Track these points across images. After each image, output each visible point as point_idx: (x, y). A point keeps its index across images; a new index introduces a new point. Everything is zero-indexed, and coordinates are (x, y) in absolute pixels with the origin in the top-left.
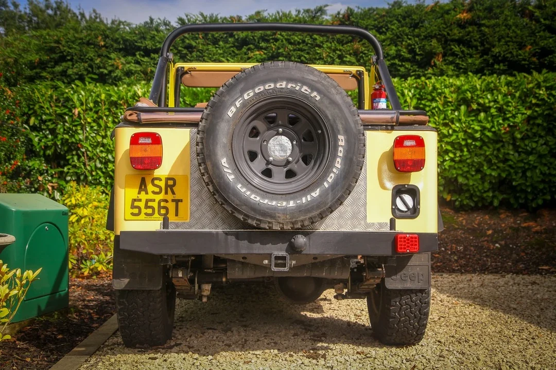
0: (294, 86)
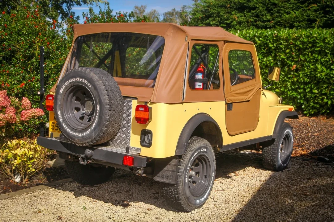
0: (82, 80)
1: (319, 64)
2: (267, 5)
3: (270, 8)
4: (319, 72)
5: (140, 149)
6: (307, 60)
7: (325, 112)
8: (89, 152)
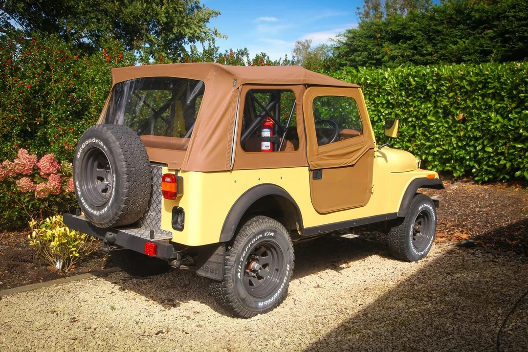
1: (492, 112)
2: (429, 33)
3: (432, 37)
4: (494, 123)
5: (171, 233)
6: (476, 106)
7: (504, 178)
8: (110, 236)
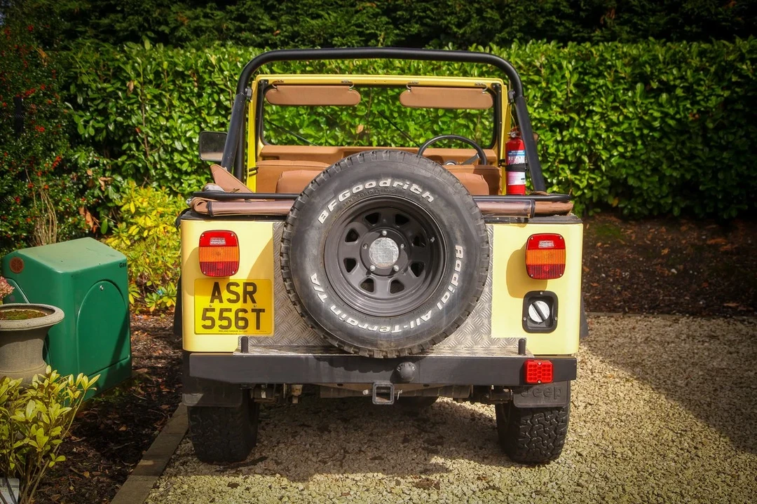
0: (402, 184)
5: (525, 340)
